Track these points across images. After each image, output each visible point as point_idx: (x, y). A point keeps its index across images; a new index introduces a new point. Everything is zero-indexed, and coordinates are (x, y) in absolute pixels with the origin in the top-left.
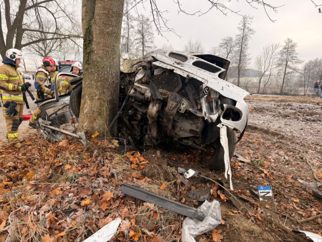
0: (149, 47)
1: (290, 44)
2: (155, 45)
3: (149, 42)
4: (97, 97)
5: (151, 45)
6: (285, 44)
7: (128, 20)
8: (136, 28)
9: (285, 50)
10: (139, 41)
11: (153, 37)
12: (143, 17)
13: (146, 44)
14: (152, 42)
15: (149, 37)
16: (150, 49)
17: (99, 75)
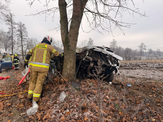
0: (25, 39)
1: (91, 40)
2: (29, 38)
3: (25, 36)
4: (72, 62)
5: (26, 38)
6: (89, 40)
7: (12, 24)
8: (17, 29)
9: (89, 43)
10: (19, 35)
11: (27, 34)
12: (21, 23)
13: (23, 37)
14: (27, 36)
15: (25, 34)
16: (26, 40)
17: (73, 54)
